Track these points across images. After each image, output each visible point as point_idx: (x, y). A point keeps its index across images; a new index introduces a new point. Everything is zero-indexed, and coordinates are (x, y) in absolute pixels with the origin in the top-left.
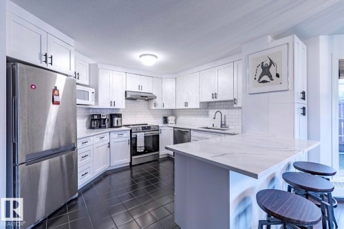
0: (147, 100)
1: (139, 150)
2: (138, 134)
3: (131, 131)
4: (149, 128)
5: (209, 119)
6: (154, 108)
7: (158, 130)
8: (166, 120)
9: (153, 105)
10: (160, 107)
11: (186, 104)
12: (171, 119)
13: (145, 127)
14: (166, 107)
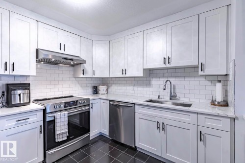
0: (73, 66)
1: (58, 139)
2: (58, 115)
3: (45, 110)
4: (75, 103)
5: (151, 89)
6: (82, 76)
7: (88, 105)
8: (96, 90)
9: (82, 72)
10: (89, 74)
11: (124, 71)
12: (102, 89)
13: (69, 103)
14: (97, 75)
